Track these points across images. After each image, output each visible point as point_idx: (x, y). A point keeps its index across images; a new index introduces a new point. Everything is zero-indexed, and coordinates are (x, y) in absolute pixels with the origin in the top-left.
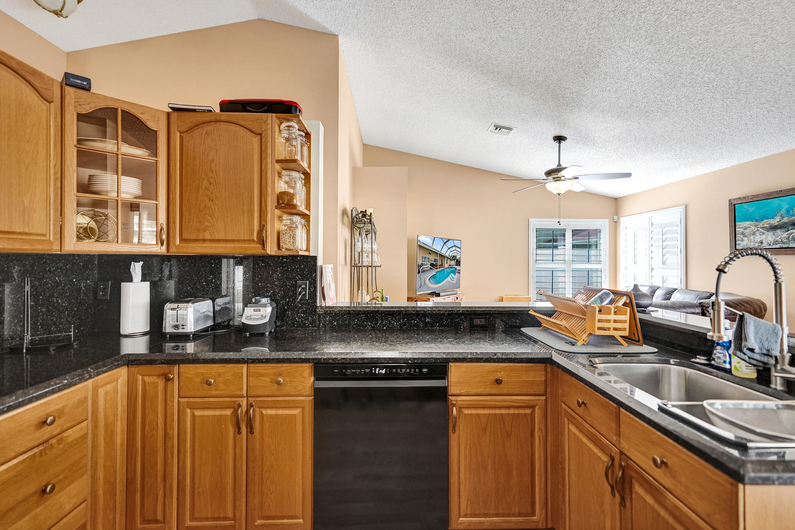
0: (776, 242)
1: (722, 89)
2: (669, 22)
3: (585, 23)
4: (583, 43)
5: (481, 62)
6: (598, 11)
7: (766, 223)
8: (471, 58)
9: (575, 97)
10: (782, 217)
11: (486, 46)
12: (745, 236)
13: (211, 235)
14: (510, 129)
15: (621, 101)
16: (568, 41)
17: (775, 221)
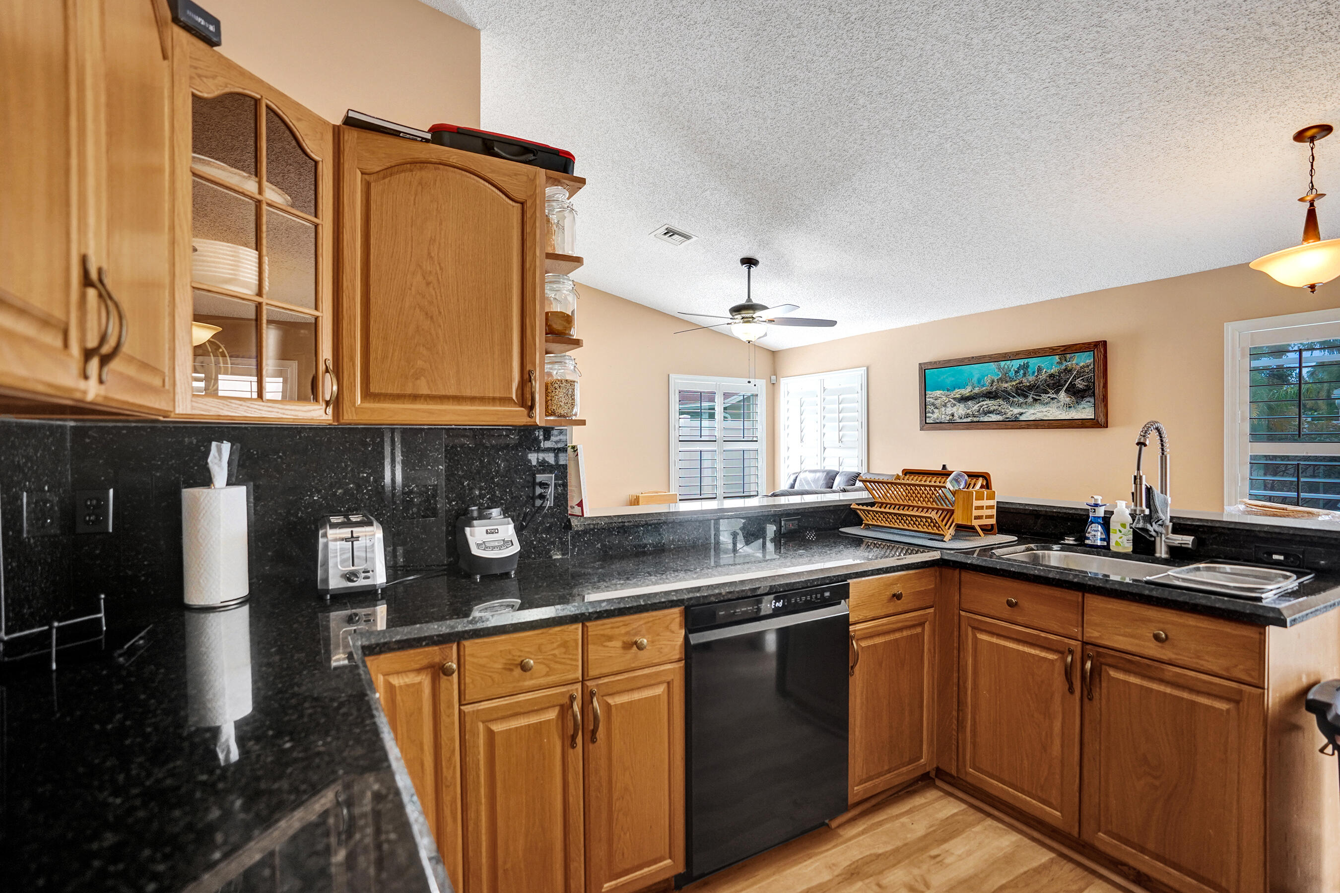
0: (967, 416)
1: (958, 236)
2: (950, 151)
3: (866, 124)
4: (850, 148)
5: (704, 136)
6: (889, 115)
7: (958, 393)
8: (693, 126)
9: (801, 210)
10: (974, 388)
11: (725, 116)
12: (937, 408)
13: (429, 388)
14: (687, 237)
15: (852, 227)
16: (834, 140)
17: (966, 392)
